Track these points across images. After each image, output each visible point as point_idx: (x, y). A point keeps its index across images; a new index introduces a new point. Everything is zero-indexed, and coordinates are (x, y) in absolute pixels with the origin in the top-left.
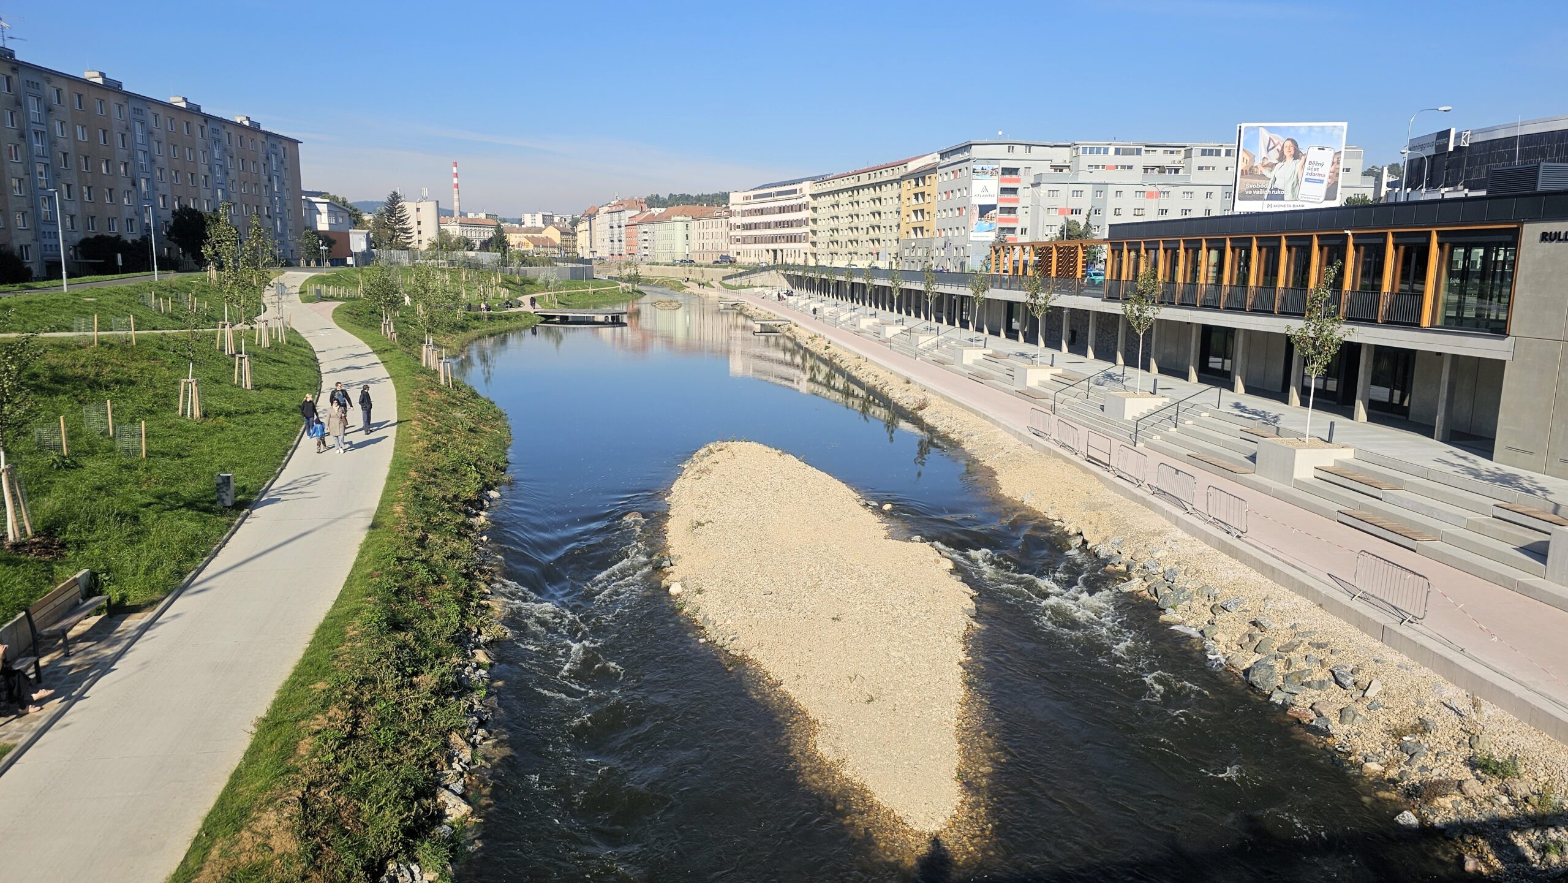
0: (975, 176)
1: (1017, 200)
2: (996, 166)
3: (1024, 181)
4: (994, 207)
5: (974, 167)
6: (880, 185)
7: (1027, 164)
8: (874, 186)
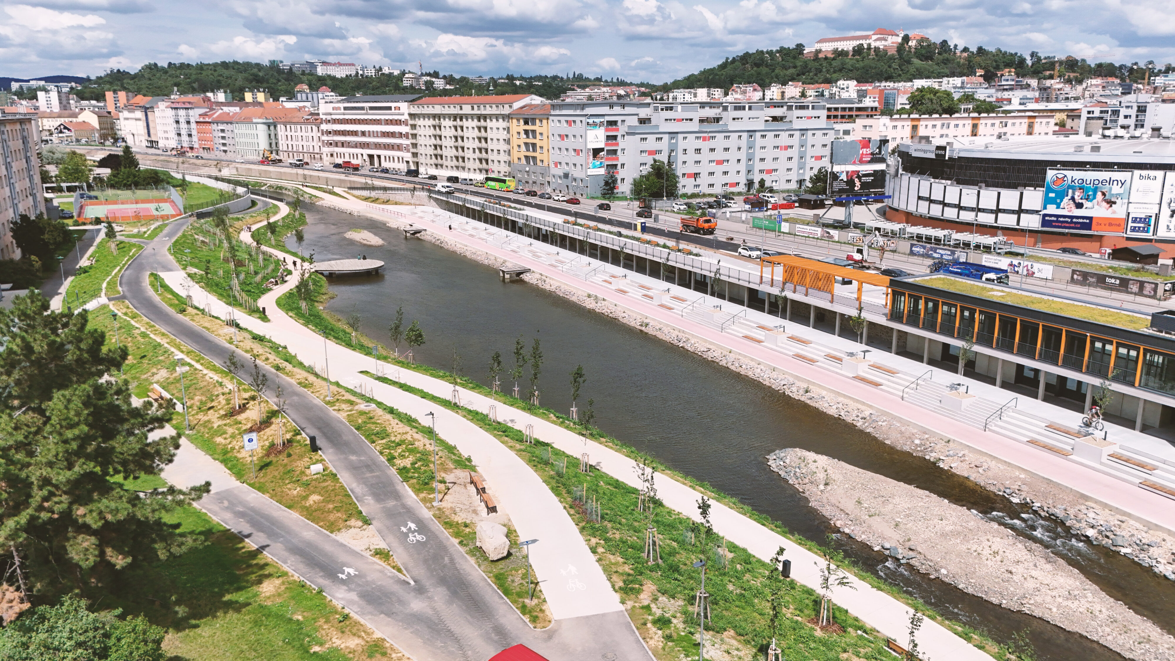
0: (589, 128)
1: (617, 144)
2: (602, 120)
3: (622, 129)
4: (602, 150)
5: (588, 120)
6: (485, 117)
7: (623, 118)
8: (479, 117)
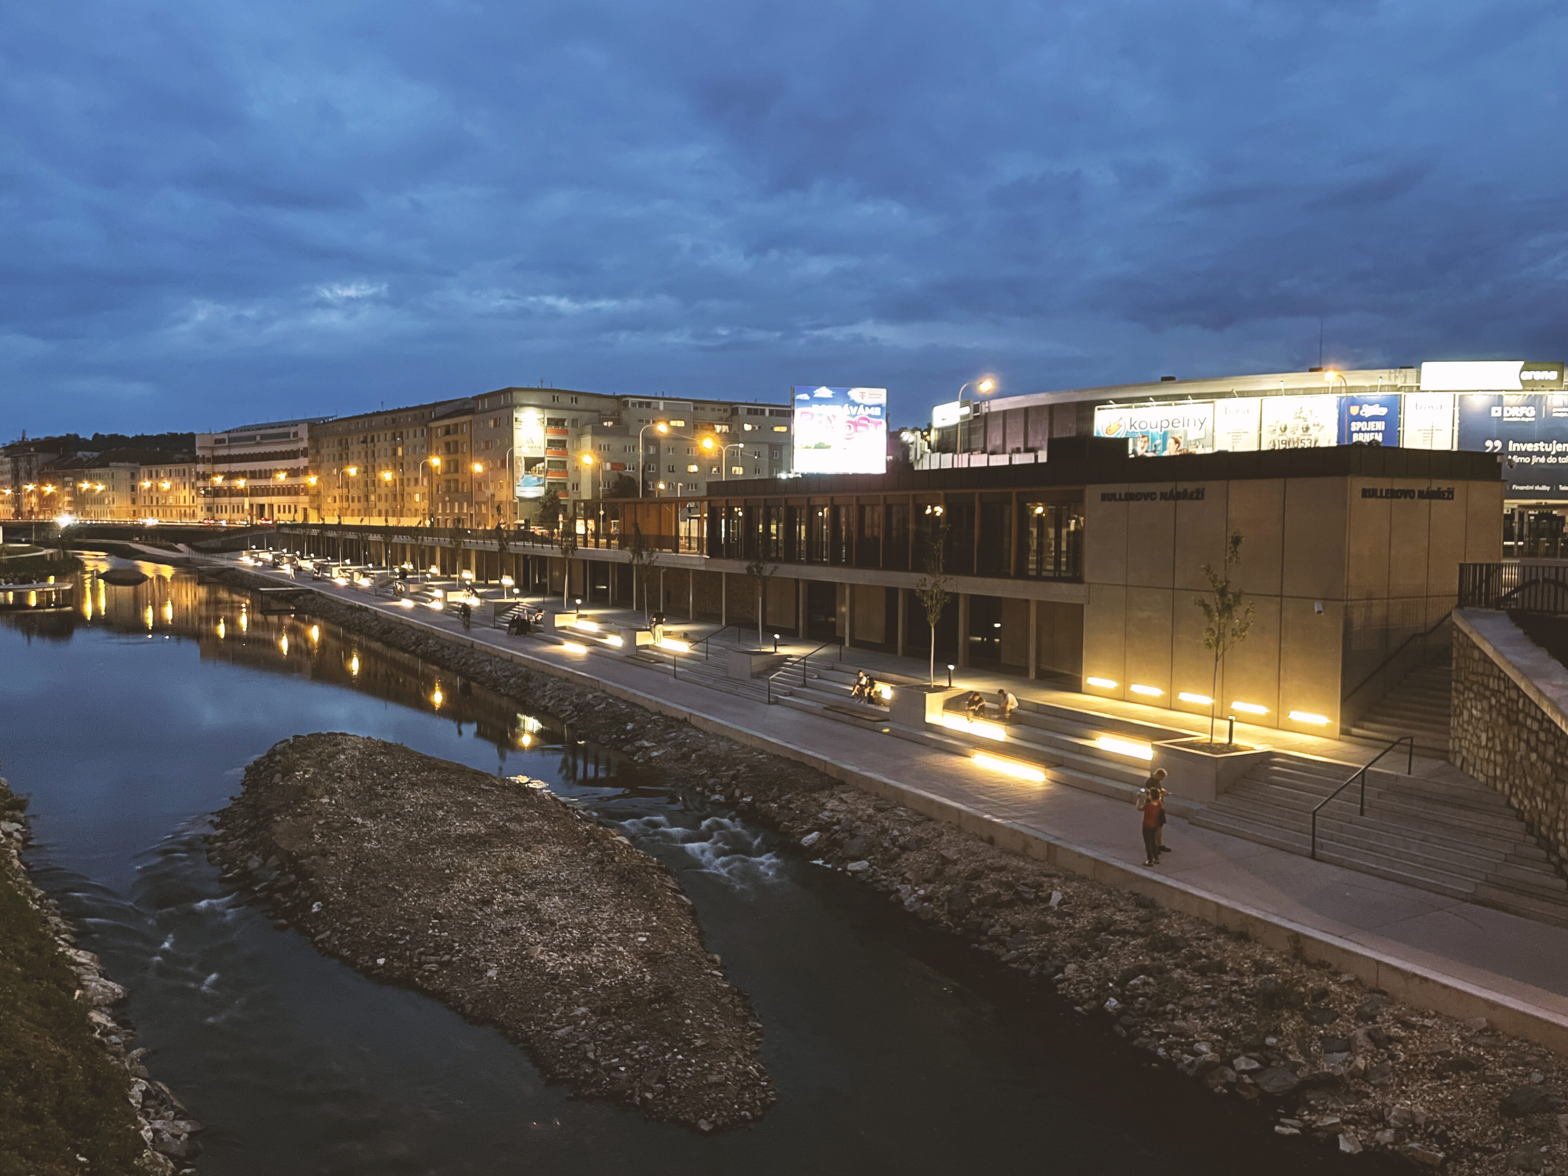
1: (566, 454)
2: (541, 416)
3: (571, 433)
4: (541, 460)
5: (517, 415)
7: (574, 414)
